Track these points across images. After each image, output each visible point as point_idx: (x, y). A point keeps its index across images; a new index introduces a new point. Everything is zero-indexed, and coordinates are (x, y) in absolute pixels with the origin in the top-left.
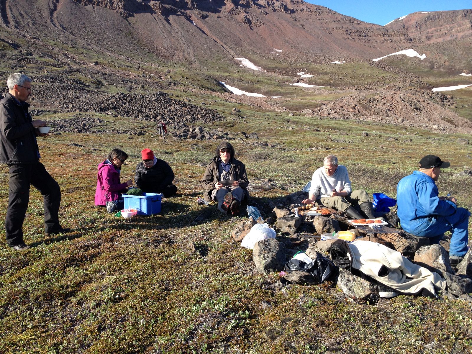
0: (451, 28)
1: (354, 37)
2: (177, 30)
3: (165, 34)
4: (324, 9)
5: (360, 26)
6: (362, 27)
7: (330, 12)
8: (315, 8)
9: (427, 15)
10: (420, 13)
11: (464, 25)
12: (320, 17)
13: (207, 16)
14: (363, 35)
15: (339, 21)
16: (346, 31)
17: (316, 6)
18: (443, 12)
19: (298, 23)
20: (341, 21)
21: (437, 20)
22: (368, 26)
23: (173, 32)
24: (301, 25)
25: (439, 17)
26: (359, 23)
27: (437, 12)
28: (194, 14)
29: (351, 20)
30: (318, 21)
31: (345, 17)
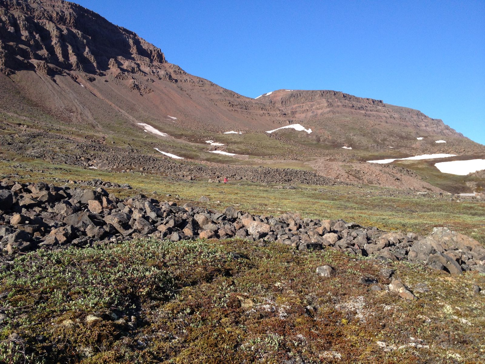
0: (311, 105)
1: (237, 109)
2: (67, 91)
3: (56, 95)
4: (206, 81)
5: (240, 99)
6: (242, 100)
7: (212, 85)
8: (198, 80)
9: (290, 93)
10: (284, 90)
11: (322, 103)
12: (204, 89)
13: (94, 79)
14: (244, 107)
15: (221, 93)
16: (230, 103)
17: (198, 78)
18: (304, 91)
19: (185, 93)
20: (223, 93)
21: (299, 98)
22: (247, 100)
23: (63, 93)
24: (187, 94)
25: (300, 96)
26: (239, 97)
27: (299, 91)
28: (81, 76)
29: (232, 94)
30: (203, 92)
31: (226, 90)
